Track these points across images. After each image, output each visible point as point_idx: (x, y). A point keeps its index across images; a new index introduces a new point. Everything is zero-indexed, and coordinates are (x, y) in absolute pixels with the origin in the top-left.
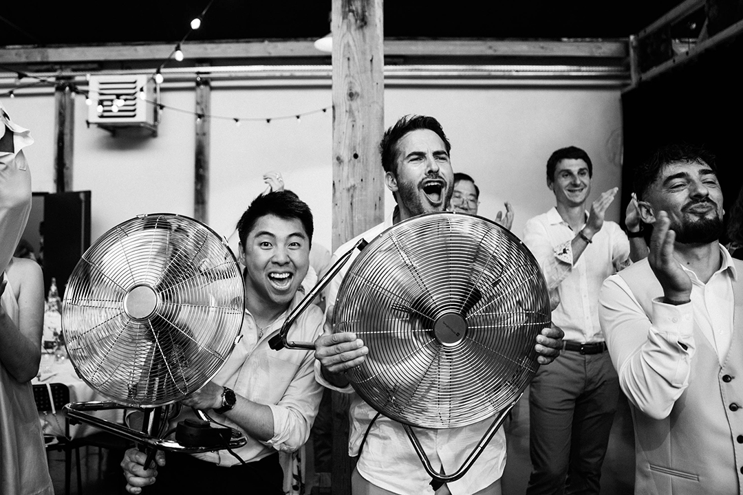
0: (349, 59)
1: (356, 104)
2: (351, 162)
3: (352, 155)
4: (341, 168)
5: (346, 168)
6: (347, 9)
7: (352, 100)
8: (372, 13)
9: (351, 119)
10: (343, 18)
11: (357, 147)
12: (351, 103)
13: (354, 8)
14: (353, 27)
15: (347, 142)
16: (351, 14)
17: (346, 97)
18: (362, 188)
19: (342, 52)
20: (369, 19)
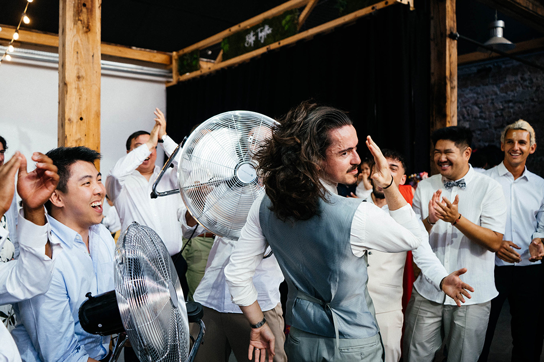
0: (77, 53)
1: (82, 83)
2: (78, 123)
3: (79, 118)
4: (71, 126)
5: (75, 127)
6: (77, 18)
7: (79, 81)
8: (94, 25)
9: (79, 94)
10: (74, 24)
11: (83, 113)
12: (79, 83)
13: (82, 19)
14: (81, 32)
15: (76, 109)
16: (79, 22)
17: (76, 79)
18: (85, 140)
19: (73, 46)
20: (92, 28)
